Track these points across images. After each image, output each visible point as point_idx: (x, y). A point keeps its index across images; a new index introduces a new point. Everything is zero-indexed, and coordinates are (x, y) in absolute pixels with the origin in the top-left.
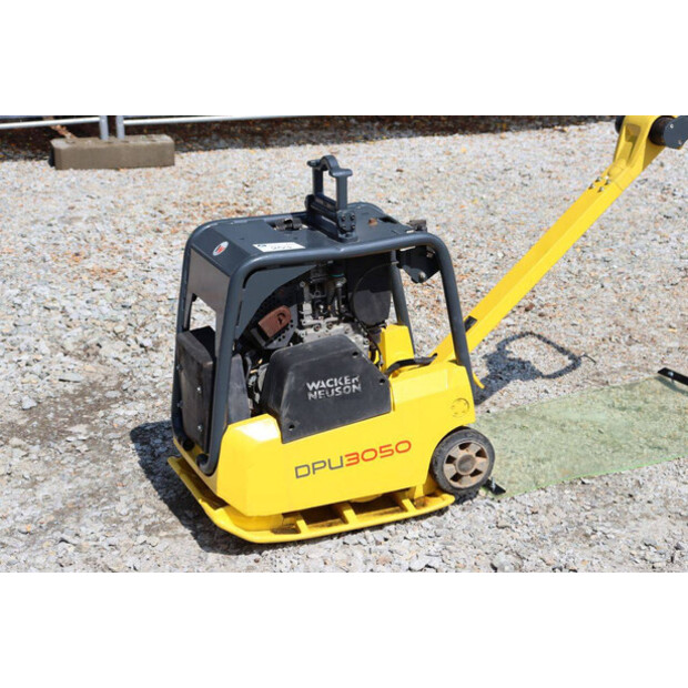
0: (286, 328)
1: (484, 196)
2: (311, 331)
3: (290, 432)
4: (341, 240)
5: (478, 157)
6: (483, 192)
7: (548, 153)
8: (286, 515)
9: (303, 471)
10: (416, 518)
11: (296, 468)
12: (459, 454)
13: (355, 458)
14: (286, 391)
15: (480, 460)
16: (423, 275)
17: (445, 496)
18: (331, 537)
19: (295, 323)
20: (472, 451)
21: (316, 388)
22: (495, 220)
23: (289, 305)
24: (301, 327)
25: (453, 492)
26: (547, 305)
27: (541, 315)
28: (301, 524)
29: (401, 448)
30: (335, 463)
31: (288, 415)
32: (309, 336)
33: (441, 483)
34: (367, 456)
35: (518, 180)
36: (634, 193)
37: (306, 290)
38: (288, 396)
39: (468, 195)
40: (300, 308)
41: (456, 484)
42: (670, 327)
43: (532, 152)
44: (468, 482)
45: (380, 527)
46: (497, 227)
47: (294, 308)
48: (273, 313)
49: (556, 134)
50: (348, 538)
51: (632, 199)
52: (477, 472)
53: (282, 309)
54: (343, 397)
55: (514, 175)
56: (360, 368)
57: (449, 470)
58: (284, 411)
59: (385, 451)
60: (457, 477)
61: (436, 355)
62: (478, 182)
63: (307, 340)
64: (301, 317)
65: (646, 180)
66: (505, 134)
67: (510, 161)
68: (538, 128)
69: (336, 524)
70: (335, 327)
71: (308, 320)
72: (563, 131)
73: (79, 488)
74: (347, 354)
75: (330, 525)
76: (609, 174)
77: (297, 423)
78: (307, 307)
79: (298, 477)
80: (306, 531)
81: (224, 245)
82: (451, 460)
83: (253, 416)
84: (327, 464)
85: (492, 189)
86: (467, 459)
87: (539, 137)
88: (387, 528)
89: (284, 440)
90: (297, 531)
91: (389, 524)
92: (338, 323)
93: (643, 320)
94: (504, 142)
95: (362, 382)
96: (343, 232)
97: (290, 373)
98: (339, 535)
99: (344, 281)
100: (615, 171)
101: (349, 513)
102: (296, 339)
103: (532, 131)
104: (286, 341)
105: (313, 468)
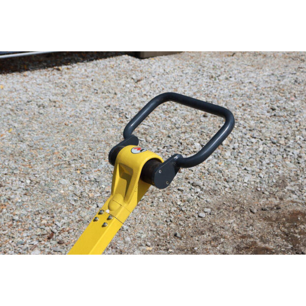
1: (16, 125)
5: (11, 92)
6: (15, 121)
7: (52, 86)
22: (24, 146)
26: (63, 230)
27: (60, 243)
35: (36, 109)
36: (105, 117)
39: (5, 124)
42: (146, 245)
43: (43, 86)
46: (25, 153)
49: (55, 72)
51: (104, 122)
55: (34, 106)
62: (11, 113)
65: (109, 106)
66: (26, 73)
67: (30, 94)
68: (44, 68)
72: (58, 70)
76: (109, 208)
85: (21, 118)
87: (46, 75)
93: (128, 239)
94: (26, 79)
100: (115, 206)
103: (41, 70)
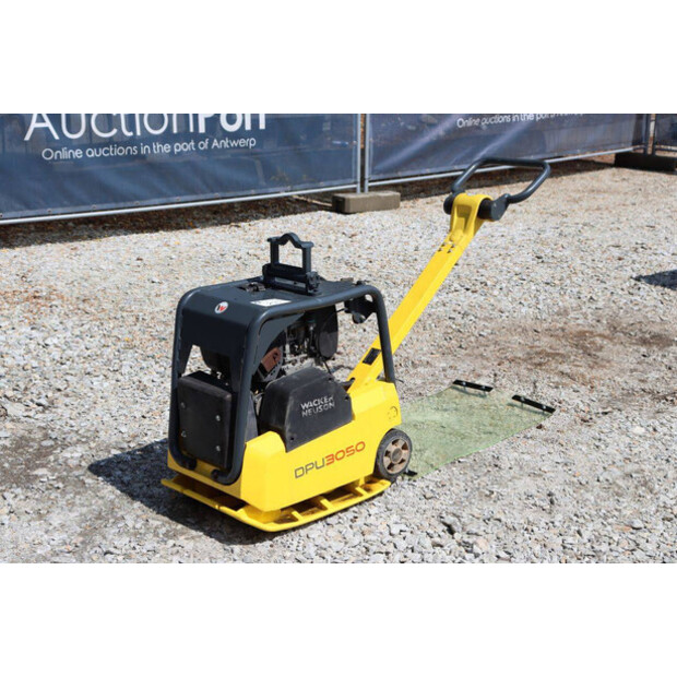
0: (276, 365)
2: (290, 365)
3: (291, 443)
4: (310, 295)
5: (192, 247)
7: (241, 242)
8: (282, 510)
9: (299, 473)
10: (368, 500)
11: (296, 471)
12: (392, 448)
13: (332, 459)
14: (288, 412)
15: (404, 452)
16: (363, 317)
17: (383, 481)
18: (316, 521)
19: (282, 360)
20: (400, 446)
21: (307, 407)
23: (279, 346)
24: (284, 363)
25: (389, 478)
28: (295, 514)
29: (360, 447)
30: (320, 464)
31: (290, 431)
32: (290, 370)
33: (382, 471)
34: (339, 456)
37: (287, 335)
38: (290, 415)
40: (284, 349)
41: (390, 472)
43: (229, 242)
44: (397, 469)
47: (281, 348)
48: (270, 354)
49: (235, 228)
50: (329, 520)
52: (403, 461)
53: (275, 349)
54: (324, 412)
55: (231, 258)
56: (333, 390)
57: (387, 461)
58: (288, 427)
59: (350, 451)
60: (391, 466)
61: (353, 379)
62: (208, 265)
63: (288, 372)
64: (285, 355)
66: (197, 230)
69: (317, 511)
70: (306, 362)
71: (289, 358)
73: (81, 515)
74: (324, 380)
75: (313, 513)
76: (451, 241)
77: (295, 436)
78: (287, 347)
79: (297, 477)
80: (302, 519)
81: (224, 305)
82: (387, 453)
83: (259, 434)
84: (314, 465)
86: (397, 451)
88: (352, 509)
89: (288, 450)
90: (294, 519)
91: (352, 507)
92: (306, 358)
95: (335, 400)
96: (311, 288)
97: (291, 398)
98: (322, 519)
99: (315, 325)
100: (456, 238)
101: (324, 502)
102: (282, 372)
104: (276, 374)
105: (306, 470)
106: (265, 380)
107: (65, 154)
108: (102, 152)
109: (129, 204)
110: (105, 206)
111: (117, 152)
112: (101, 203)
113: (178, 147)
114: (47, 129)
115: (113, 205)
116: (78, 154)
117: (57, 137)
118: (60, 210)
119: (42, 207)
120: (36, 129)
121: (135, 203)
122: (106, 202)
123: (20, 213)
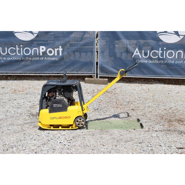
0: (53, 96)
2: (58, 97)
8: (50, 126)
9: (52, 118)
12: (79, 120)
13: (61, 118)
15: (83, 122)
16: (76, 90)
18: (56, 130)
19: (55, 95)
21: (55, 105)
23: (54, 92)
25: (78, 127)
29: (69, 117)
30: (57, 118)
34: (63, 118)
37: (58, 91)
38: (50, 106)
40: (56, 93)
44: (81, 125)
45: (65, 130)
48: (51, 93)
52: (82, 124)
53: (52, 93)
54: (59, 107)
56: (62, 103)
57: (77, 123)
58: (49, 108)
59: (66, 117)
60: (79, 124)
63: (57, 98)
64: (56, 95)
69: (57, 128)
71: (57, 95)
74: (60, 101)
77: (51, 110)
78: (57, 93)
80: (52, 128)
82: (78, 121)
84: (56, 118)
86: (80, 121)
89: (49, 113)
92: (62, 96)
95: (62, 105)
98: (58, 130)
99: (63, 90)
101: (60, 127)
102: (55, 98)
104: (53, 98)
105: (53, 118)
106: (51, 99)
107: (142, 61)
108: (153, 62)
109: (160, 76)
110: (153, 76)
111: (157, 62)
112: (151, 75)
113: (177, 62)
114: (139, 55)
115: (155, 76)
116: (146, 61)
117: (141, 57)
118: (140, 75)
119: (135, 74)
120: (135, 55)
121: (161, 76)
122: (153, 75)
123: (129, 75)
